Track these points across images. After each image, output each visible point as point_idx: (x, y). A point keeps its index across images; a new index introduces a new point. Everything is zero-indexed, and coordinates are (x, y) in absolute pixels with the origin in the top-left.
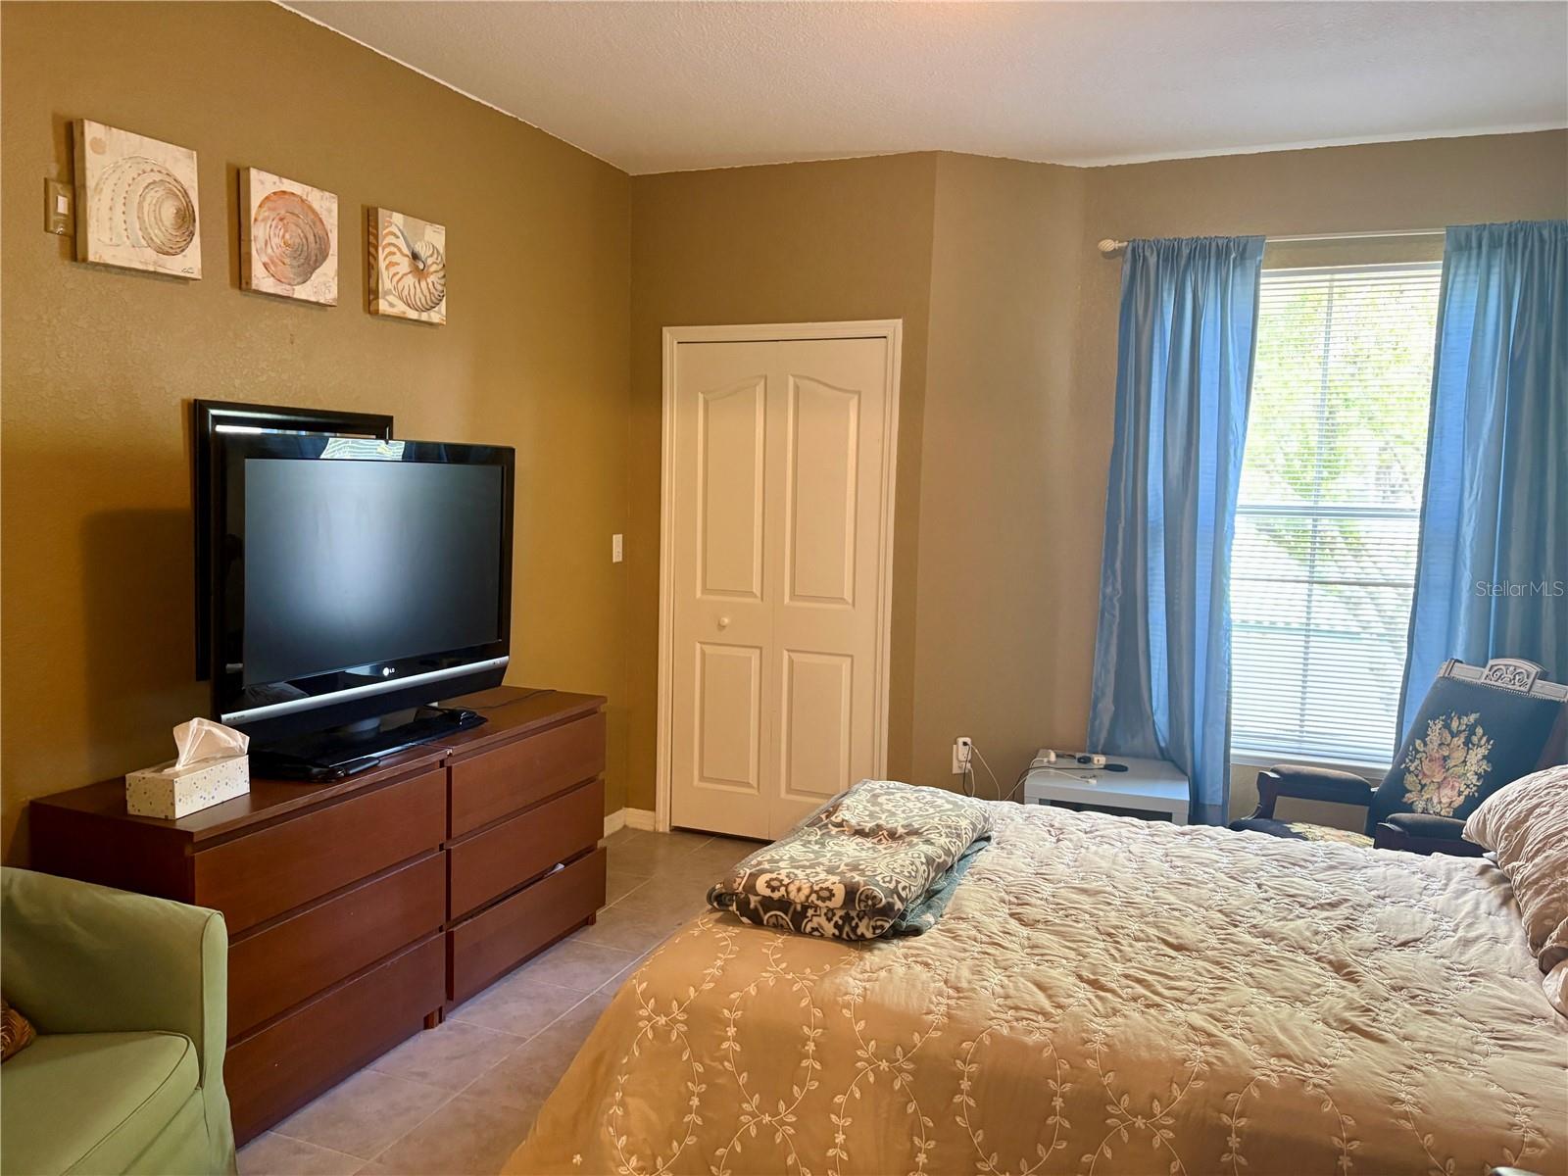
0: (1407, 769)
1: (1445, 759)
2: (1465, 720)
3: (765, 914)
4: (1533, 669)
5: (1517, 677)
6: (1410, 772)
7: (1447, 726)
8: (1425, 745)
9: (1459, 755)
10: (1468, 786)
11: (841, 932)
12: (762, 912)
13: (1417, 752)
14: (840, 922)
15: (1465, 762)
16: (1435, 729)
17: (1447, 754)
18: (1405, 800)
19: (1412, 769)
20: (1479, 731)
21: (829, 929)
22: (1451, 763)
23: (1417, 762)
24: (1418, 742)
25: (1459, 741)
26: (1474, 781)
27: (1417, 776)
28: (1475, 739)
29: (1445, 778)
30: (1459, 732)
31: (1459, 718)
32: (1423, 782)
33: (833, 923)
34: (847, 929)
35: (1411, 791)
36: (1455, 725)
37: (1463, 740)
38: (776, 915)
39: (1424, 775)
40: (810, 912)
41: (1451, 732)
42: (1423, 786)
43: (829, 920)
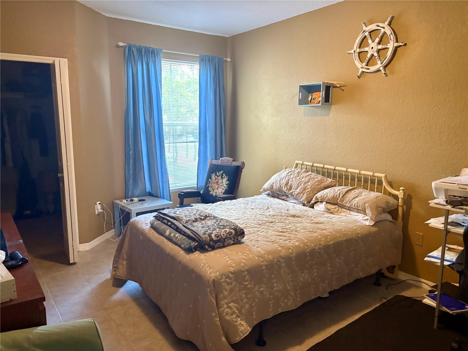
0: (209, 186)
1: (217, 182)
2: (220, 173)
3: (216, 245)
4: (232, 159)
5: (228, 162)
6: (210, 187)
7: (216, 175)
8: (212, 180)
9: (220, 181)
10: (225, 187)
11: (234, 242)
12: (215, 245)
13: (210, 182)
14: (234, 239)
15: (222, 182)
16: (213, 176)
17: (217, 181)
18: (210, 193)
19: (210, 186)
20: (224, 175)
21: (232, 242)
22: (219, 183)
23: (211, 184)
24: (210, 180)
25: (220, 178)
26: (226, 186)
27: (211, 187)
28: (224, 177)
29: (218, 187)
30: (219, 176)
31: (219, 172)
32: (213, 189)
33: (232, 240)
34: (236, 240)
35: (211, 191)
36: (218, 174)
37: (221, 177)
38: (218, 244)
39: (213, 187)
40: (226, 240)
41: (217, 176)
42: (214, 189)
43: (231, 240)
